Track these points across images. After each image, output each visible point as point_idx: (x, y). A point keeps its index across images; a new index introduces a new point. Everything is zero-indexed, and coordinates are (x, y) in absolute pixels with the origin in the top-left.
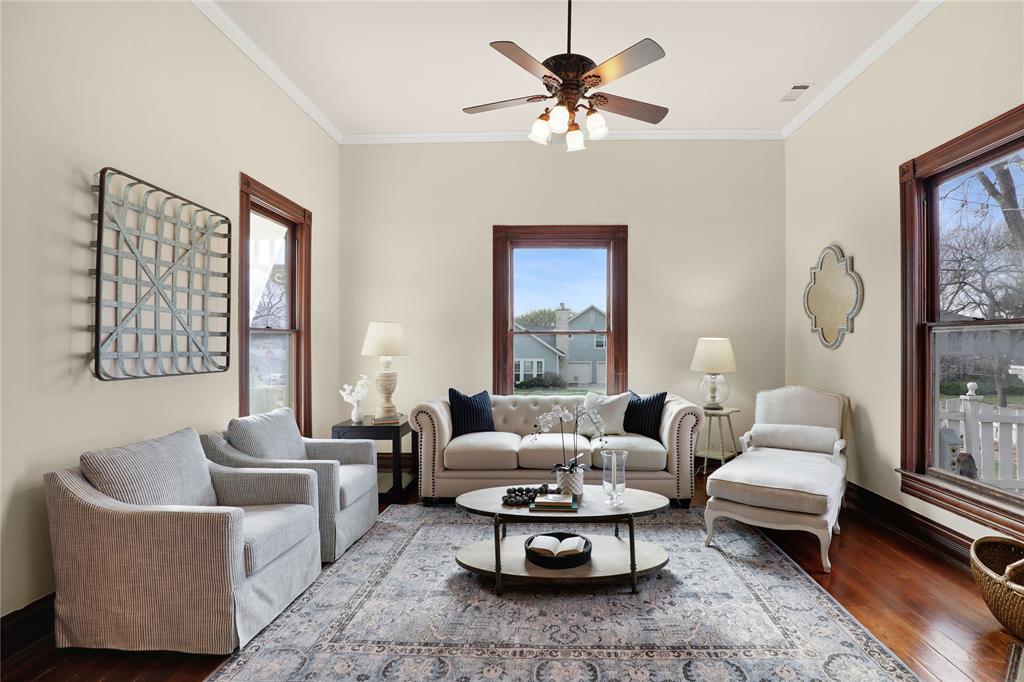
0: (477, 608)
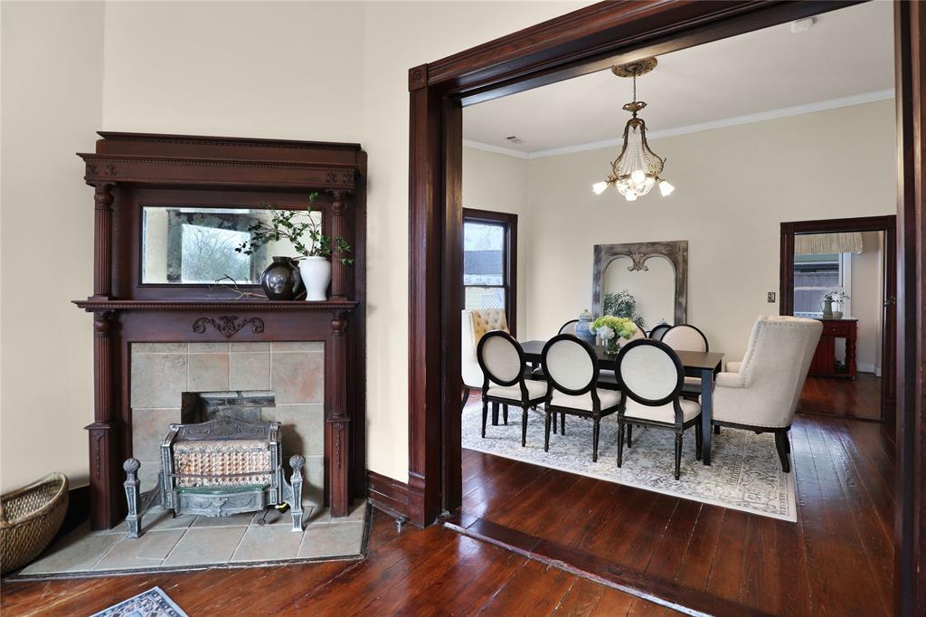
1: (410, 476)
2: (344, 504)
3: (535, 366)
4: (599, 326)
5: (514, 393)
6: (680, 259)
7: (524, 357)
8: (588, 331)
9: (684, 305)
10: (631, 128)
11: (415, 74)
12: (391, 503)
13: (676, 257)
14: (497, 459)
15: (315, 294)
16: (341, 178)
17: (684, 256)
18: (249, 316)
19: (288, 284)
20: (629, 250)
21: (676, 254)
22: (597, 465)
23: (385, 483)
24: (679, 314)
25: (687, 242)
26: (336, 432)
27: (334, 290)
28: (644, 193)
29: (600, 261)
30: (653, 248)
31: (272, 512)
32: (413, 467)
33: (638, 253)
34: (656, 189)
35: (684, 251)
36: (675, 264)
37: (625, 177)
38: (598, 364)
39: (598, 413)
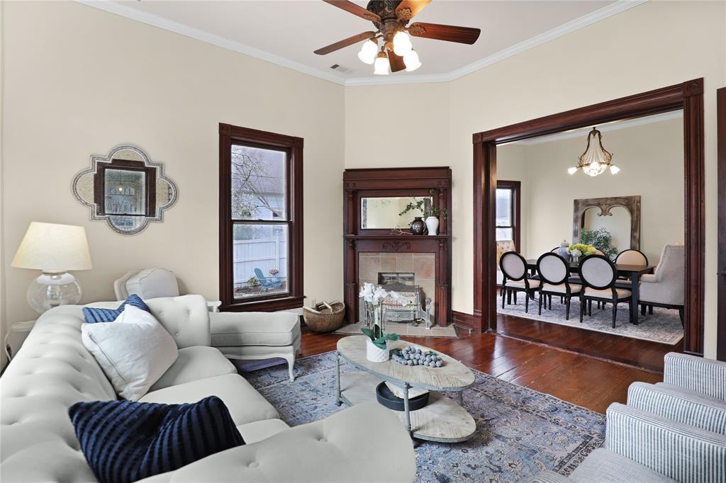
0: (482, 416)
1: (474, 311)
2: (445, 322)
3: (533, 273)
4: (572, 249)
5: (521, 284)
6: (635, 208)
7: (527, 266)
8: (566, 253)
9: (638, 237)
10: (592, 135)
11: (475, 136)
12: (464, 324)
13: (632, 207)
14: (510, 317)
15: (432, 232)
16: (443, 184)
17: (637, 206)
18: (404, 242)
19: (422, 228)
20: (598, 203)
21: (632, 205)
22: (569, 321)
23: (462, 316)
24: (634, 243)
25: (640, 197)
26: (442, 292)
27: (441, 231)
28: (600, 173)
29: (578, 210)
30: (616, 201)
31: (416, 322)
32: (476, 307)
33: (606, 205)
34: (608, 171)
35: (637, 203)
36: (631, 212)
37: (588, 165)
38: (569, 270)
39: (569, 295)
